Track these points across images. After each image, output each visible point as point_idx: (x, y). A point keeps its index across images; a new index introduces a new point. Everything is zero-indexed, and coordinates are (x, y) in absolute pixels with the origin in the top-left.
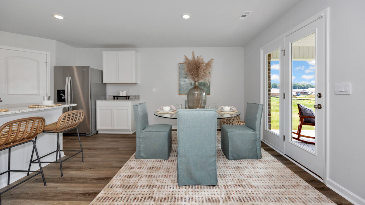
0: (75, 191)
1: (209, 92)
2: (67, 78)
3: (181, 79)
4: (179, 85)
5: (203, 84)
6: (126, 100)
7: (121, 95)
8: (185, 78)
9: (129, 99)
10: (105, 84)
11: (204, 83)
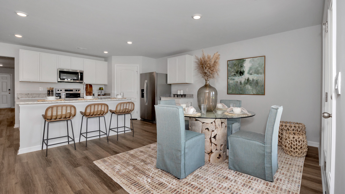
0: (114, 149)
1: (263, 92)
2: (145, 81)
3: (230, 78)
4: (228, 85)
5: (255, 81)
6: (181, 98)
7: (179, 94)
8: (234, 76)
9: (185, 97)
10: (170, 85)
11: (257, 81)
